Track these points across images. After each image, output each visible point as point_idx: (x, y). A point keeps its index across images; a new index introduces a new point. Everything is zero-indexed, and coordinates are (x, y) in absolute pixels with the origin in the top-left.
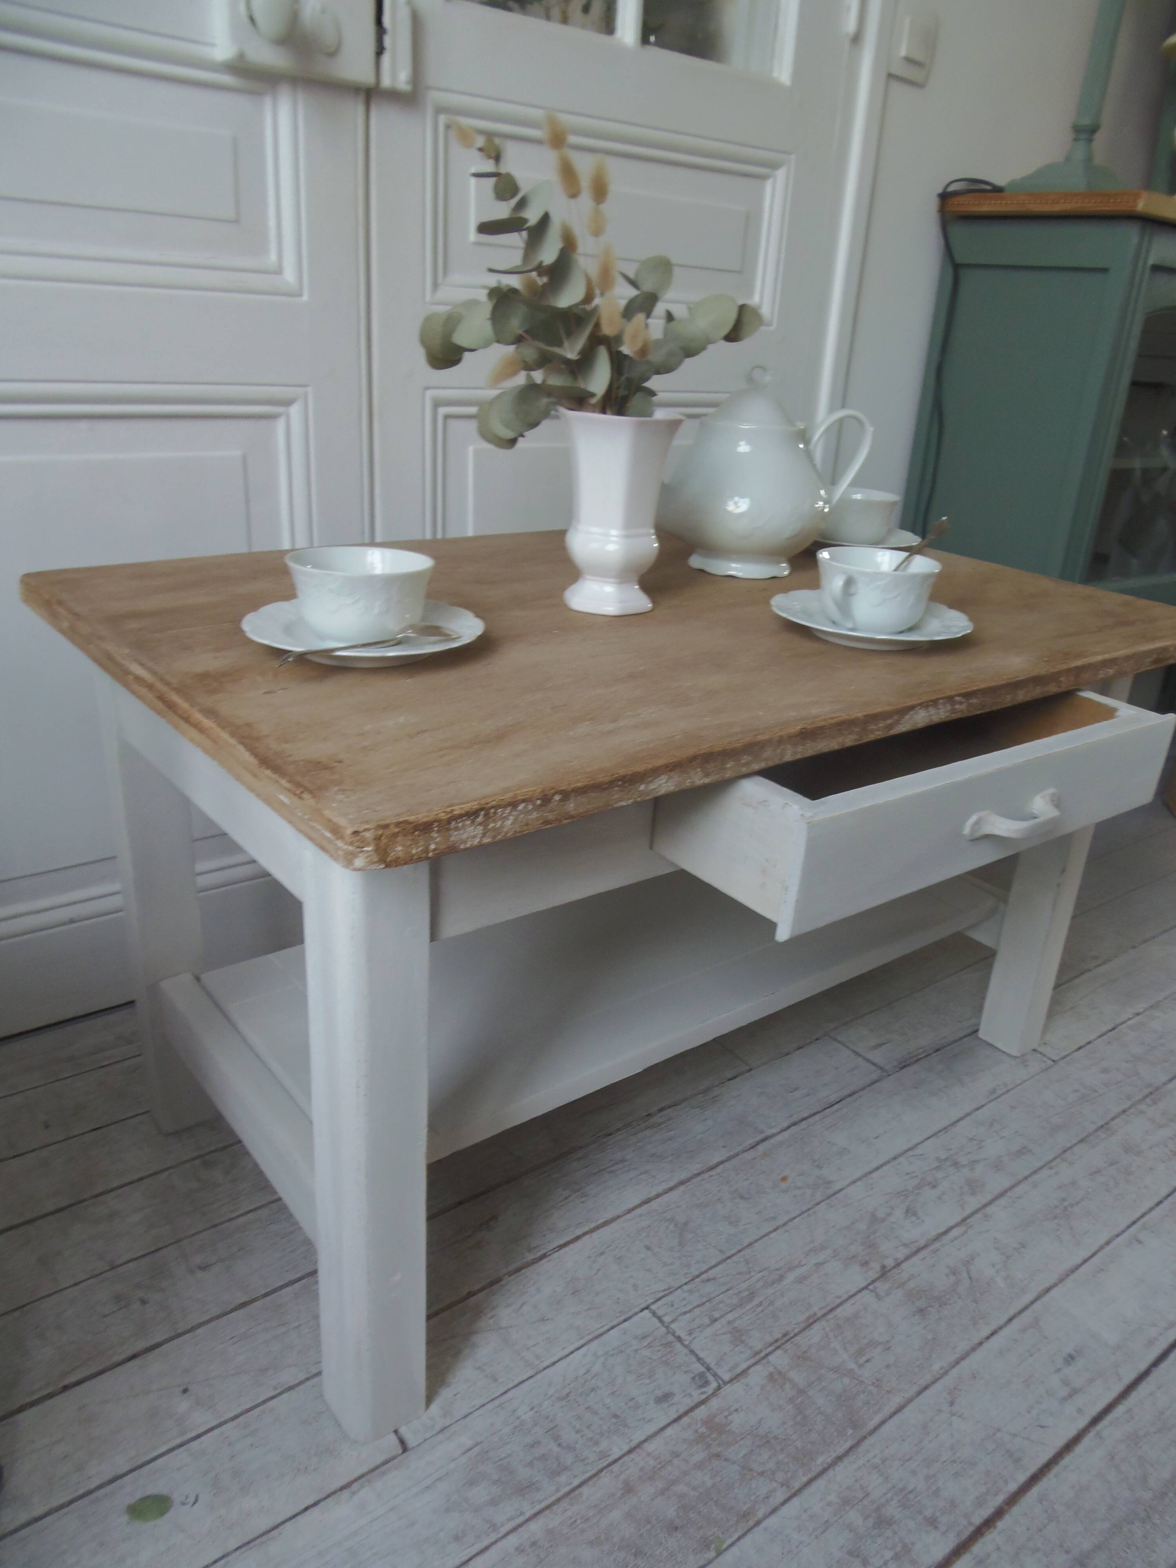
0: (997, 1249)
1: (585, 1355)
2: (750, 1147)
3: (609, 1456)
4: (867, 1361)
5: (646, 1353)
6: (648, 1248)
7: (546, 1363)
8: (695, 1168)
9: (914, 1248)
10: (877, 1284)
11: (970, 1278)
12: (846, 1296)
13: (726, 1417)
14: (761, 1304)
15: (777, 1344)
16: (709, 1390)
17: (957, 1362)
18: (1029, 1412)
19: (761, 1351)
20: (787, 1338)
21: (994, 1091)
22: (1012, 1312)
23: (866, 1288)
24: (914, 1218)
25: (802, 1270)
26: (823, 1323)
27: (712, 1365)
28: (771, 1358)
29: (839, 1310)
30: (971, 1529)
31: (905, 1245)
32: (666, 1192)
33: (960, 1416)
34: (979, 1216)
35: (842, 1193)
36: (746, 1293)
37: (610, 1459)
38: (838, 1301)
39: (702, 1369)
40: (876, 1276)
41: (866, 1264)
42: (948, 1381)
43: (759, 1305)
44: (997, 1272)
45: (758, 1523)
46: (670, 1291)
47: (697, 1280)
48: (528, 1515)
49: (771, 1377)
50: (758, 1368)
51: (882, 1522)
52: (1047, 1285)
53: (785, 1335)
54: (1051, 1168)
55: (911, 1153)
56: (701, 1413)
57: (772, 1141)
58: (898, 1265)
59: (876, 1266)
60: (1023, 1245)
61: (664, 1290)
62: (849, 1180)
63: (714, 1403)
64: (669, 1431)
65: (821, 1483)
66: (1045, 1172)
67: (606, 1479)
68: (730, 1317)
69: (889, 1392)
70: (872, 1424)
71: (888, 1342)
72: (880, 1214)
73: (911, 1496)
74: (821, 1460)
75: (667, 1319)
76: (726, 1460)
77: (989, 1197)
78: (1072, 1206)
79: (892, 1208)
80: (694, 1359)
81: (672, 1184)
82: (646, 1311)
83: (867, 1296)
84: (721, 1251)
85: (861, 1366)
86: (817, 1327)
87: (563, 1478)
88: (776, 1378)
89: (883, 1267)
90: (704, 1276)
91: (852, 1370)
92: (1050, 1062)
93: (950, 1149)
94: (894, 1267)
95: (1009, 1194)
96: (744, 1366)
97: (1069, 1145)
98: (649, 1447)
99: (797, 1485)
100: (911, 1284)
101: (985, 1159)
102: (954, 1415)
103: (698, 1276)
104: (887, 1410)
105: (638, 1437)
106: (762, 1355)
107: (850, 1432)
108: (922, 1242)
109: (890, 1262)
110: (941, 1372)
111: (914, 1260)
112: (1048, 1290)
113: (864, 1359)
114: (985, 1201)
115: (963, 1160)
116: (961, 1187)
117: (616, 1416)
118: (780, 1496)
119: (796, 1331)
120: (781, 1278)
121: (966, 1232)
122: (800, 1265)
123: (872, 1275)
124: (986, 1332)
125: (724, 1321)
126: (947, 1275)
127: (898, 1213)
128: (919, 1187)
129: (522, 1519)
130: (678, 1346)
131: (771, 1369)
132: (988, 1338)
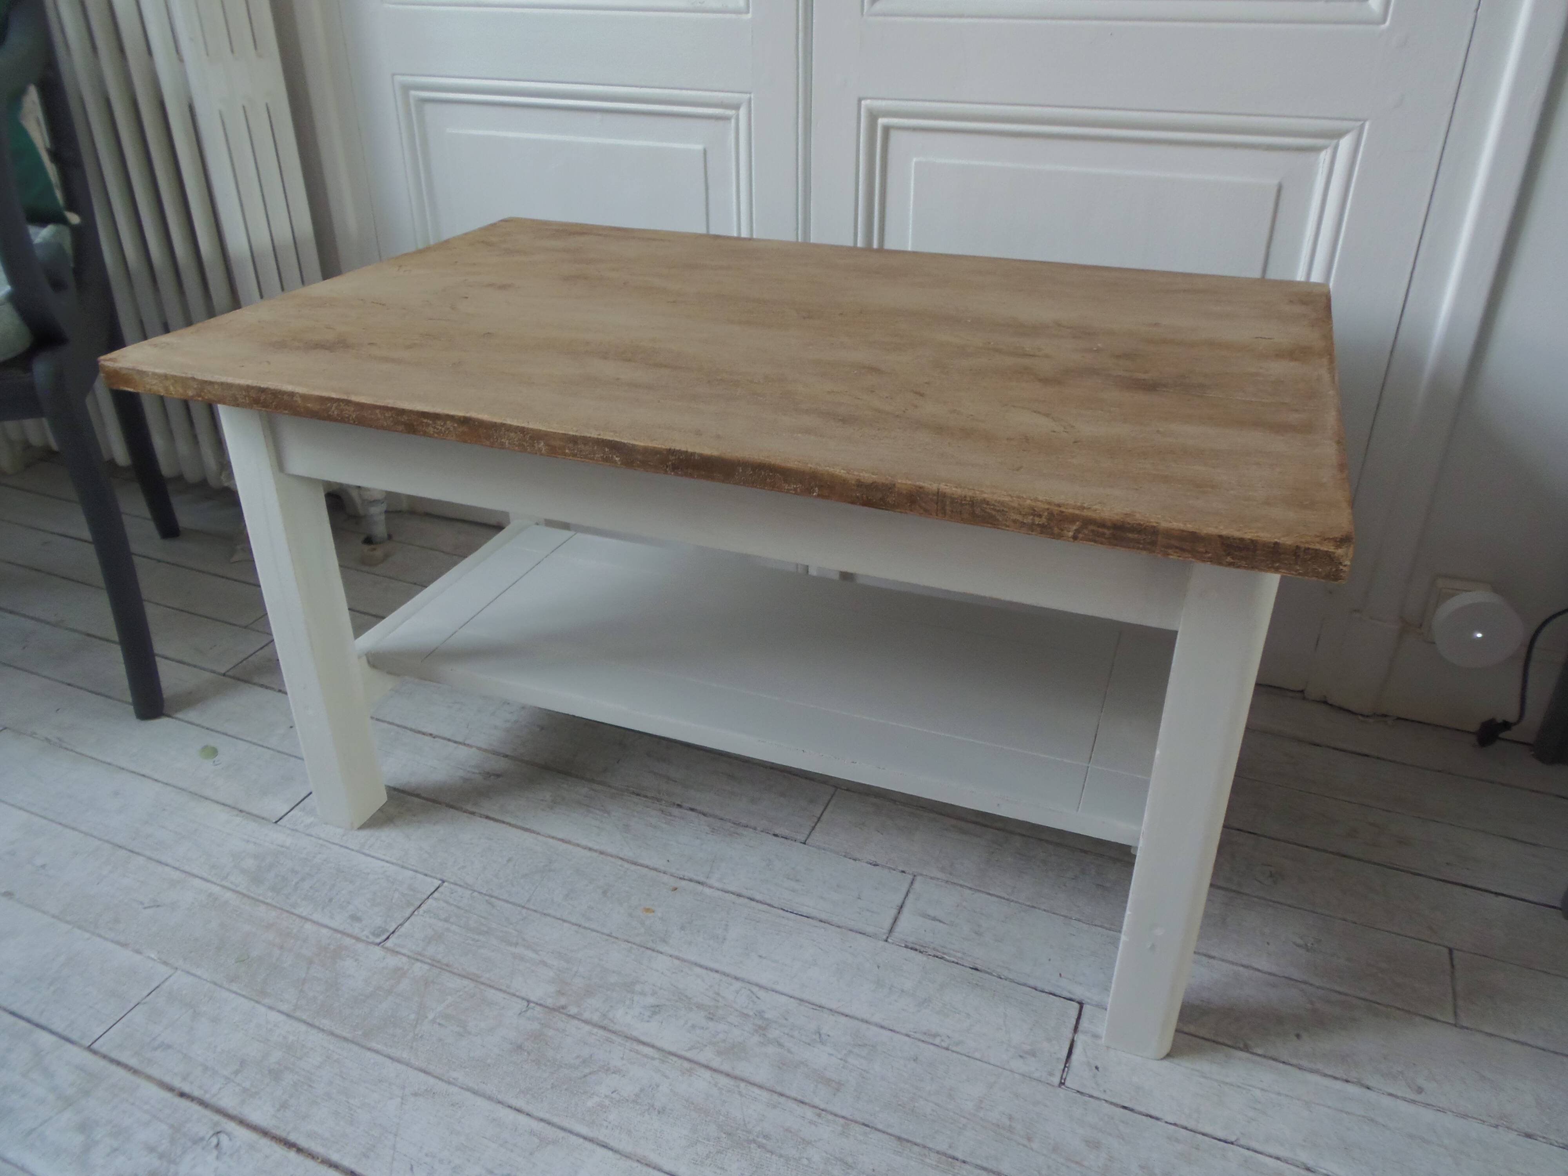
0: (642, 1090)
1: (383, 867)
2: (681, 876)
3: (294, 908)
4: (439, 1024)
5: (396, 895)
6: (509, 860)
7: (367, 852)
8: (627, 853)
9: (605, 1022)
10: (538, 1008)
11: (585, 1076)
12: (512, 991)
13: (348, 956)
14: (478, 941)
15: (434, 963)
16: (372, 939)
17: (468, 1089)
18: (427, 1155)
19: (423, 956)
20: (446, 968)
21: (935, 1035)
22: (555, 1120)
23: (529, 1001)
24: (648, 1013)
25: (530, 954)
26: (472, 985)
27: (396, 934)
28: (418, 964)
29: (493, 991)
30: (283, 1135)
31: (604, 1016)
32: (585, 848)
33: (402, 1103)
34: (687, 1065)
35: (655, 954)
36: (486, 929)
37: (293, 910)
38: (504, 988)
39: (391, 930)
40: (551, 1006)
41: (560, 993)
42: (441, 1086)
43: (473, 940)
44: (606, 1096)
45: (257, 1002)
46: (466, 886)
47: (487, 898)
48: (238, 889)
49: (397, 969)
50: (404, 959)
51: (276, 1075)
52: (612, 1143)
53: (447, 965)
54: (819, 1115)
55: (755, 989)
56: (348, 941)
57: (700, 888)
58: (573, 1017)
59: (563, 1001)
60: (661, 1112)
61: (466, 884)
62: (676, 953)
63: (360, 946)
64: (324, 931)
65: (303, 1028)
66: (809, 1113)
67: (274, 913)
68: (454, 928)
69: (412, 1048)
70: (373, 1045)
71: (470, 1033)
72: (638, 988)
73: (306, 1087)
74: (326, 1023)
75: (436, 895)
76: (308, 969)
77: (726, 1067)
78: (760, 1146)
79: (654, 993)
80: (400, 922)
81: (596, 847)
82: (440, 882)
83: (522, 1005)
84: (529, 901)
85: (433, 1021)
86: (466, 982)
87: (270, 894)
88: (399, 973)
89: (563, 1007)
90: (493, 900)
91: (427, 1017)
92: (1056, 1080)
93: (786, 1019)
94: (569, 1015)
95: (743, 1085)
96: (404, 951)
97: (880, 1127)
98: (308, 926)
99: (298, 1014)
100: (551, 1033)
101: (789, 1051)
102: (402, 1099)
103: (492, 896)
104: (392, 1052)
105: (316, 917)
106: (419, 958)
107: (360, 1033)
108: (616, 1027)
109: (573, 1010)
110: (451, 1079)
111: (588, 1028)
112: (605, 1146)
113: (442, 1022)
114: (714, 1064)
115: (774, 1033)
116: (724, 1041)
117: (330, 900)
118: (284, 1007)
119: (455, 970)
120: (516, 944)
121: (653, 1059)
122: (536, 952)
123: (549, 1002)
124: (519, 1103)
125: (447, 925)
126: (578, 1057)
127: (651, 1000)
128: (699, 1007)
129: (233, 887)
130: (411, 909)
131: (406, 968)
132: (510, 1107)
